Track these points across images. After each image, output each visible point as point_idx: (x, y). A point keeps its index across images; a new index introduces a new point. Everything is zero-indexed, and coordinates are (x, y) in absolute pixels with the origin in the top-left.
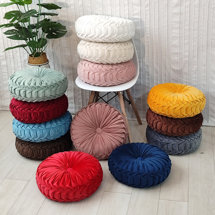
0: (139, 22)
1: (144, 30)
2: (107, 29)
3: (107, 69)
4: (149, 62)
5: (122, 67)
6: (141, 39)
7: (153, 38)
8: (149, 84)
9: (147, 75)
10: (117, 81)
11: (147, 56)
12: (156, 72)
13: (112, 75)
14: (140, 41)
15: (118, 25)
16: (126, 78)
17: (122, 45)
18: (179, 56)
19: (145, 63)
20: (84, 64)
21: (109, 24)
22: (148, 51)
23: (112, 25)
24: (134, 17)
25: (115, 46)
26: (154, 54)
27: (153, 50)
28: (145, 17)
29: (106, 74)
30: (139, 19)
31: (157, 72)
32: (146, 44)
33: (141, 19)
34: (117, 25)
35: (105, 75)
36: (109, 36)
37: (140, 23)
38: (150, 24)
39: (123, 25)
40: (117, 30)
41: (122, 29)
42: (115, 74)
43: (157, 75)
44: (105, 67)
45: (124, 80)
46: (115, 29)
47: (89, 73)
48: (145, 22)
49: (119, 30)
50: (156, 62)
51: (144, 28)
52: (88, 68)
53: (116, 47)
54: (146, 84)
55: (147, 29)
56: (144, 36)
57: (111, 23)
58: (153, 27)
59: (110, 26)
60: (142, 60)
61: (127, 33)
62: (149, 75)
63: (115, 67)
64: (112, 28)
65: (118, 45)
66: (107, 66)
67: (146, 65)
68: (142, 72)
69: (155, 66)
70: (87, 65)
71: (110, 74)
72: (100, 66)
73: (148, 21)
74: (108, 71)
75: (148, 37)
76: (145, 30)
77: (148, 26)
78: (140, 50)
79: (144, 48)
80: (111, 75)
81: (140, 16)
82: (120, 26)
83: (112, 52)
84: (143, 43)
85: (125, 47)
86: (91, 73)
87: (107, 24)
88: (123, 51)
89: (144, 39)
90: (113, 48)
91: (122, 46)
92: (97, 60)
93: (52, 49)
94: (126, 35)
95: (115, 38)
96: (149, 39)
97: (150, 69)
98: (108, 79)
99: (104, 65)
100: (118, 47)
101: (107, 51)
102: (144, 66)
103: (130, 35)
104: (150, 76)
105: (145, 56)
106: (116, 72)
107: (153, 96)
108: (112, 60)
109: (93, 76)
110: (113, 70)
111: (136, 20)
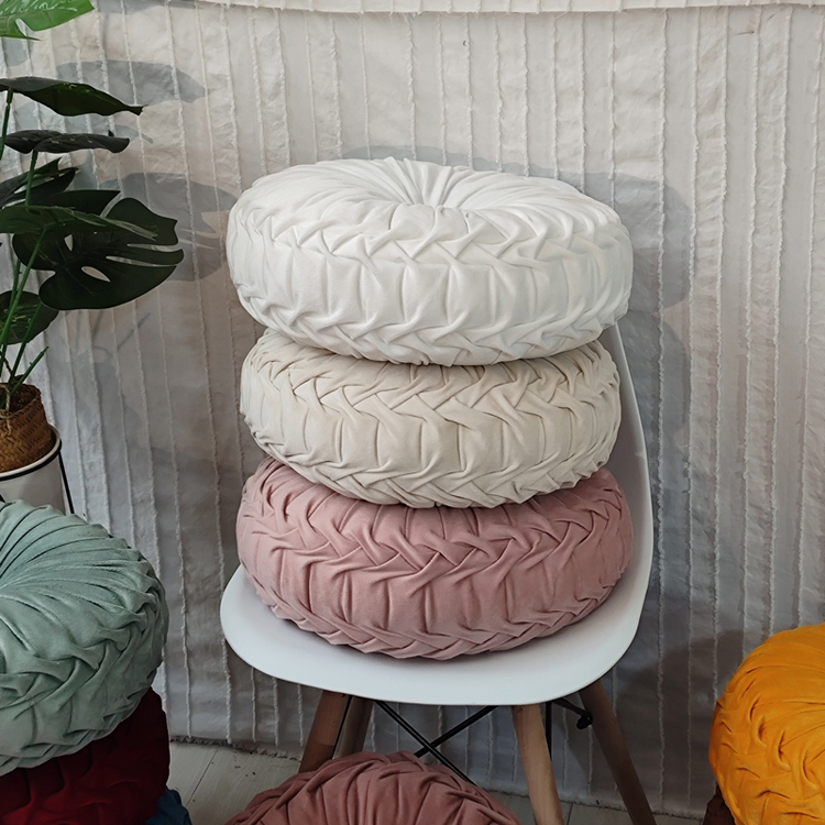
0: (656, 205)
1: (684, 253)
2: (439, 282)
3: (439, 546)
4: (713, 457)
5: (541, 532)
6: (663, 314)
7: (742, 310)
8: (712, 589)
9: (698, 535)
10: (506, 626)
11: (700, 420)
12: (760, 521)
13: (472, 589)
14: (656, 320)
15: (521, 252)
16: (568, 605)
17: (542, 382)
19: (686, 460)
20: (278, 500)
21: (453, 246)
22: (712, 386)
23: (475, 253)
24: (619, 171)
25: (497, 393)
26: (751, 409)
27: (742, 385)
28: (697, 172)
29: (429, 583)
30: (654, 184)
31: (766, 524)
32: (696, 342)
33: (666, 188)
34: (513, 256)
35: (423, 587)
36: (458, 331)
37: (660, 208)
38: (725, 220)
39: (553, 249)
40: (512, 289)
41: (542, 278)
42: (489, 581)
43: (762, 541)
44: (422, 533)
45: (556, 617)
46: (500, 282)
47: (309, 566)
48: (693, 207)
49: (522, 286)
50: (760, 458)
51: (685, 240)
52: (307, 533)
53: (503, 397)
54: (692, 591)
55: (705, 252)
56: (683, 295)
57: (473, 241)
58: (750, 241)
59: (463, 258)
60: (670, 439)
61: (576, 304)
62: (711, 535)
63: (492, 530)
64: (476, 277)
65: (515, 389)
66: (434, 520)
67: (696, 476)
68: (665, 514)
69: (755, 480)
70: (297, 508)
71: (459, 583)
72: (388, 529)
73: (714, 201)
74: (443, 563)
75: (712, 300)
76: (695, 258)
77: (712, 231)
78: (656, 377)
79: (686, 365)
80: (465, 587)
81: (661, 164)
82: (530, 259)
83: (477, 436)
84: (681, 337)
85: (563, 398)
86: (325, 572)
87: (446, 244)
88: (548, 422)
89: (685, 312)
90: (483, 406)
91: (540, 389)
92: (370, 487)
93: (94, 347)
94: (571, 315)
95: (497, 343)
96: (719, 316)
97: (717, 500)
98: (440, 614)
99: (417, 517)
100: (514, 400)
101: (440, 430)
102: (680, 476)
103: (597, 315)
104: (722, 540)
105: (685, 420)
106: (499, 567)
107: (757, 738)
108: (471, 485)
109: (341, 590)
110: (480, 554)
111: (636, 191)
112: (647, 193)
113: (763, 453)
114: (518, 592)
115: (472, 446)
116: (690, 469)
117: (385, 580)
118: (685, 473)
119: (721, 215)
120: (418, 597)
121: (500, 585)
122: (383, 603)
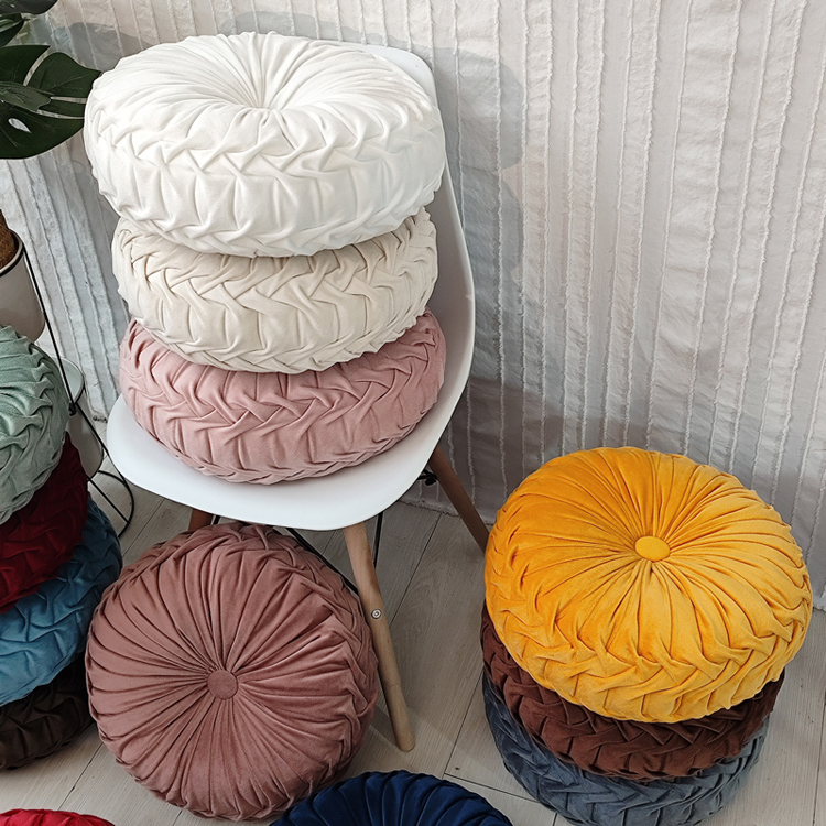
0: (494, 80)
1: (518, 124)
3: (250, 405)
4: (541, 291)
5: (341, 392)
6: (501, 173)
7: (565, 176)
9: (529, 346)
10: (310, 465)
11: (531, 261)
12: (578, 342)
13: (277, 441)
14: (496, 178)
17: (339, 271)
18: (705, 286)
19: (520, 291)
22: (541, 236)
24: (462, 48)
26: (571, 256)
27: (565, 236)
28: (528, 55)
29: (241, 435)
30: (491, 61)
31: (582, 344)
32: (527, 200)
33: (501, 66)
35: (236, 437)
37: (497, 84)
38: (552, 98)
42: (293, 433)
44: (237, 394)
45: (356, 456)
47: (152, 408)
48: (525, 85)
50: (578, 295)
51: (518, 113)
52: (149, 381)
55: (535, 125)
56: (518, 160)
58: (572, 118)
60: (507, 273)
63: (299, 391)
65: (311, 280)
67: (529, 303)
68: (505, 329)
69: (574, 312)
71: (266, 435)
72: (209, 388)
73: (542, 81)
74: (252, 420)
75: (541, 166)
76: (527, 129)
77: (540, 106)
78: (496, 223)
79: (520, 217)
80: (271, 439)
81: (497, 44)
83: (274, 323)
84: (516, 194)
85: (358, 286)
89: (519, 174)
91: (335, 279)
96: (546, 180)
97: (544, 324)
99: (236, 377)
100: (309, 292)
102: (516, 303)
104: (548, 352)
105: (520, 260)
106: (301, 423)
107: (508, 565)
108: (273, 361)
109: (174, 431)
110: (285, 412)
111: (477, 66)
112: (486, 69)
113: (581, 292)
114: (319, 442)
115: (270, 330)
116: (524, 298)
117: (206, 429)
118: (520, 301)
119: (548, 94)
120: (232, 444)
121: (302, 437)
122: (205, 446)
